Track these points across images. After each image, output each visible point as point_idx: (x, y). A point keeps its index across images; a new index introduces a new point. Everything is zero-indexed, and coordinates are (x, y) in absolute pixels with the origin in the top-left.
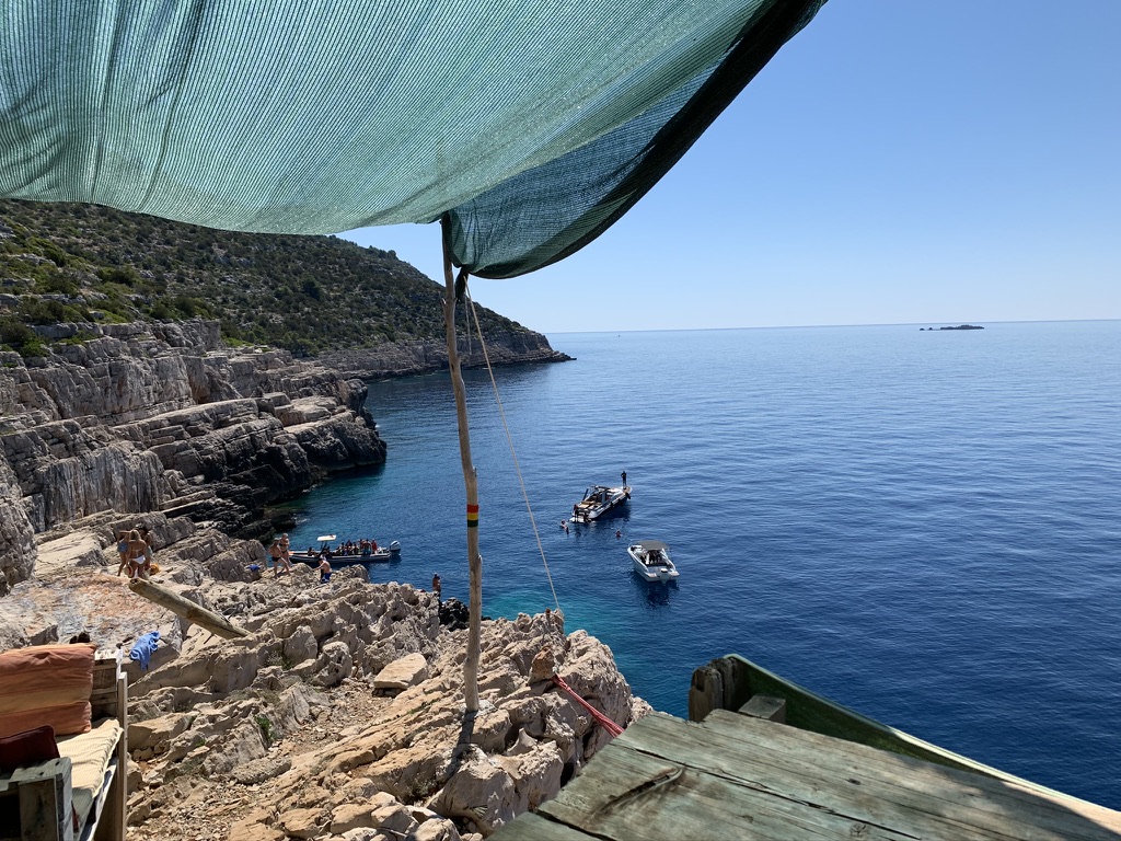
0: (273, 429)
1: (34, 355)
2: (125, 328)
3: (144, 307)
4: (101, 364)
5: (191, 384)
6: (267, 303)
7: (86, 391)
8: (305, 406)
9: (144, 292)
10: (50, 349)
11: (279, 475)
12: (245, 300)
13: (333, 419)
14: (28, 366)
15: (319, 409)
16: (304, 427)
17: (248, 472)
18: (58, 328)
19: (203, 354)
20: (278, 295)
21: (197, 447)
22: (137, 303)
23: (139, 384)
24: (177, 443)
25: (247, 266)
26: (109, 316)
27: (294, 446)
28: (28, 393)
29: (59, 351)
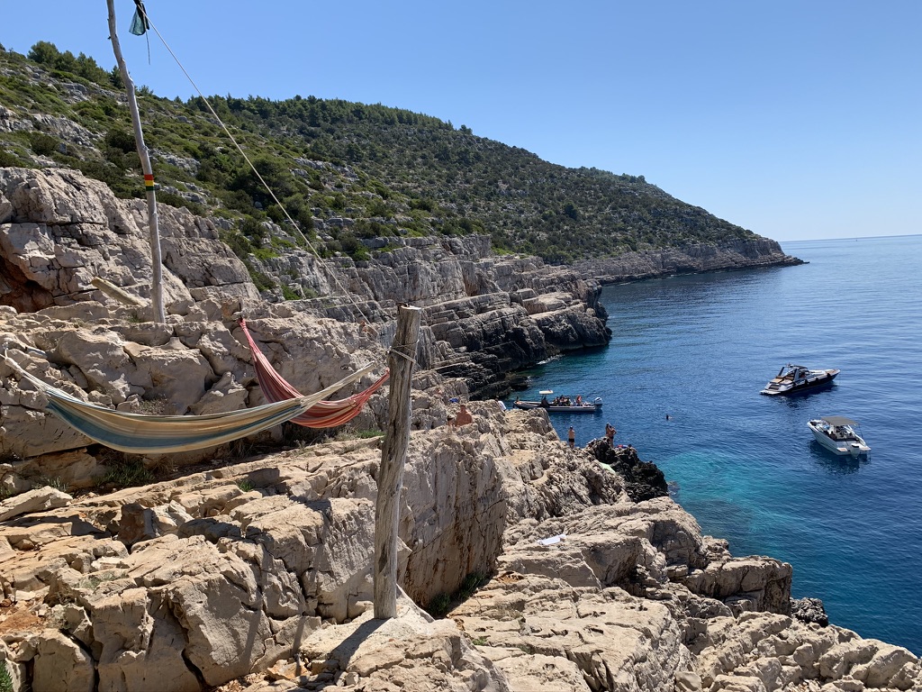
0: (519, 315)
1: (361, 259)
2: (420, 240)
3: (438, 226)
4: (403, 266)
5: (465, 281)
6: (536, 224)
7: (392, 285)
8: (547, 299)
9: (438, 215)
10: (371, 255)
11: (521, 349)
12: (519, 222)
13: (567, 309)
14: (357, 267)
15: (557, 301)
16: (544, 315)
17: (498, 346)
18: (377, 241)
19: (477, 260)
20: (545, 218)
21: (463, 326)
22: (433, 224)
23: (427, 280)
24: (449, 323)
25: (522, 196)
26: (411, 232)
27: (534, 328)
28: (356, 285)
29: (376, 257)
